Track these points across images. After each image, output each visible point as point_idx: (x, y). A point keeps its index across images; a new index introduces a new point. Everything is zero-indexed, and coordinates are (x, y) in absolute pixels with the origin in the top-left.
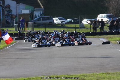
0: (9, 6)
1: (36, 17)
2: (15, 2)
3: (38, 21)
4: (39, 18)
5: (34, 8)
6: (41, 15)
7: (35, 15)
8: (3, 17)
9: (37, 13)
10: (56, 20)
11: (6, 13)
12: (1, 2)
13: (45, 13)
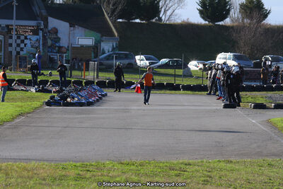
0: (55, 31)
1: (104, 53)
2: (67, 24)
3: (108, 59)
4: (109, 56)
5: (102, 36)
6: (113, 49)
7: (103, 49)
8: (43, 50)
9: (107, 46)
10: (141, 61)
11: (50, 43)
12: (42, 22)
13: (120, 47)
